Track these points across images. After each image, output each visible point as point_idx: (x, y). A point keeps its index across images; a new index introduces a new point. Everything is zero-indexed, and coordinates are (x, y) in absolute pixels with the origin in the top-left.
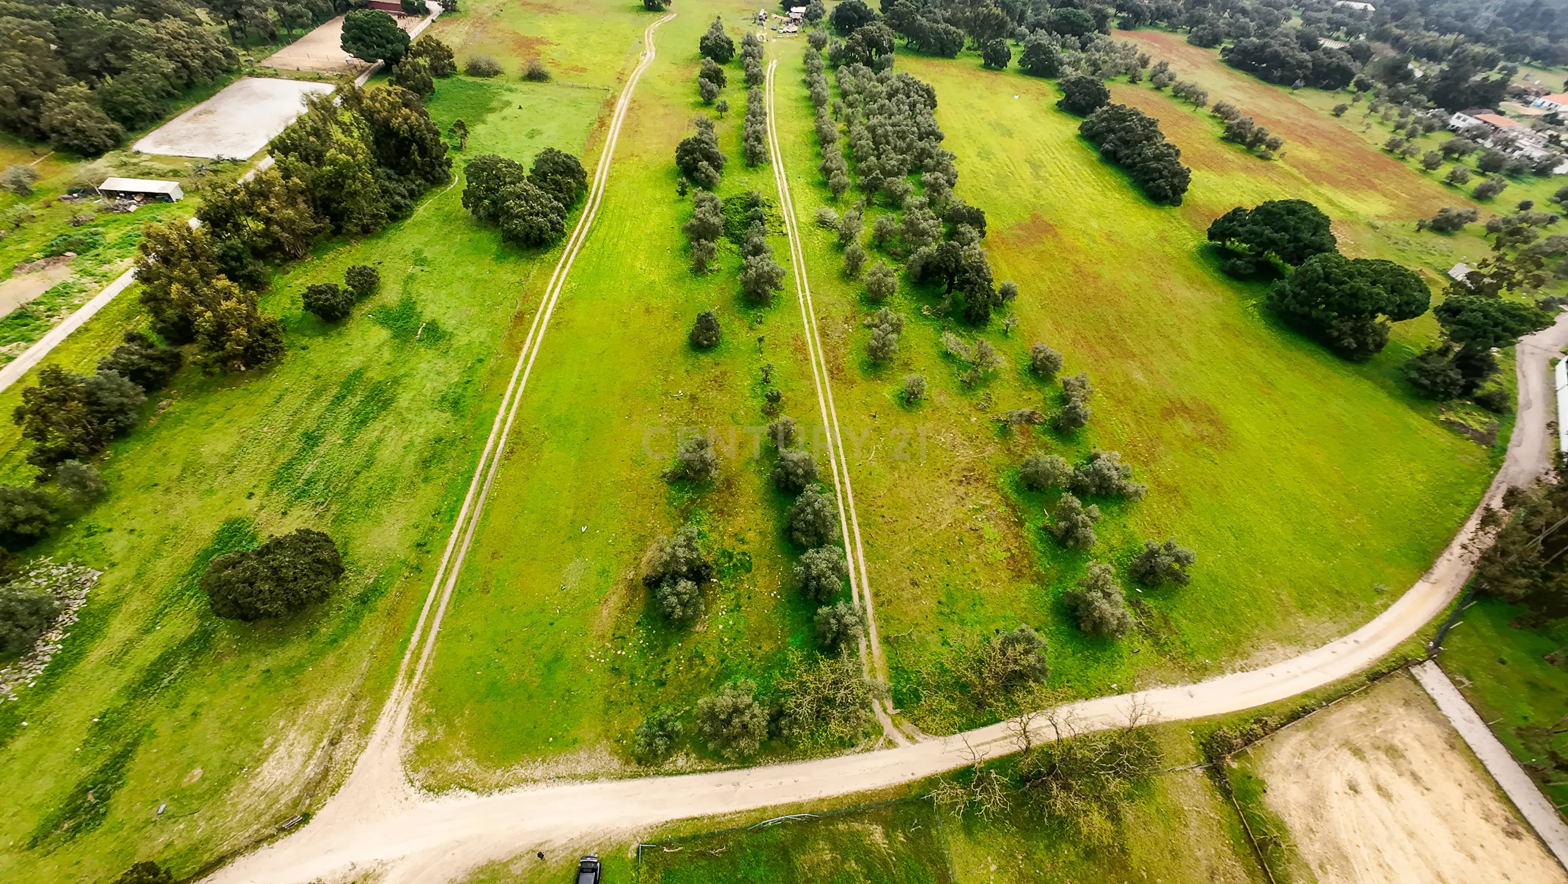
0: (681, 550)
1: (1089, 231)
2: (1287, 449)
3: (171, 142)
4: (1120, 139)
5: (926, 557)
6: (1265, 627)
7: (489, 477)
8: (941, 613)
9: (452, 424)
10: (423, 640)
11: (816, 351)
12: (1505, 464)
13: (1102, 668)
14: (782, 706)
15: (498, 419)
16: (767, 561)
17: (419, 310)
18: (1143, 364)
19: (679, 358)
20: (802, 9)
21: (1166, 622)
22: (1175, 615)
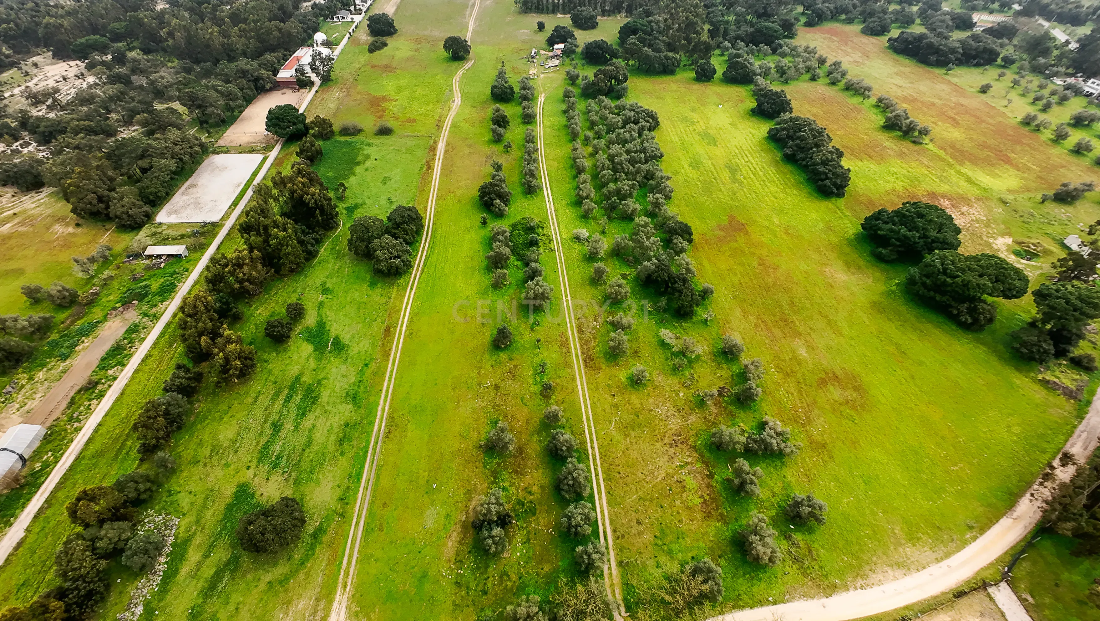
0: (493, 506)
1: (772, 227)
2: (911, 409)
3: (176, 212)
4: (797, 145)
5: (647, 503)
6: (881, 555)
7: (378, 450)
8: (656, 544)
9: (353, 413)
10: (349, 562)
11: (575, 345)
12: (1088, 416)
13: (763, 585)
14: (555, 614)
15: (380, 408)
16: (546, 507)
17: (328, 328)
18: (807, 342)
19: (487, 356)
20: (561, 46)
21: (810, 551)
22: (816, 545)
